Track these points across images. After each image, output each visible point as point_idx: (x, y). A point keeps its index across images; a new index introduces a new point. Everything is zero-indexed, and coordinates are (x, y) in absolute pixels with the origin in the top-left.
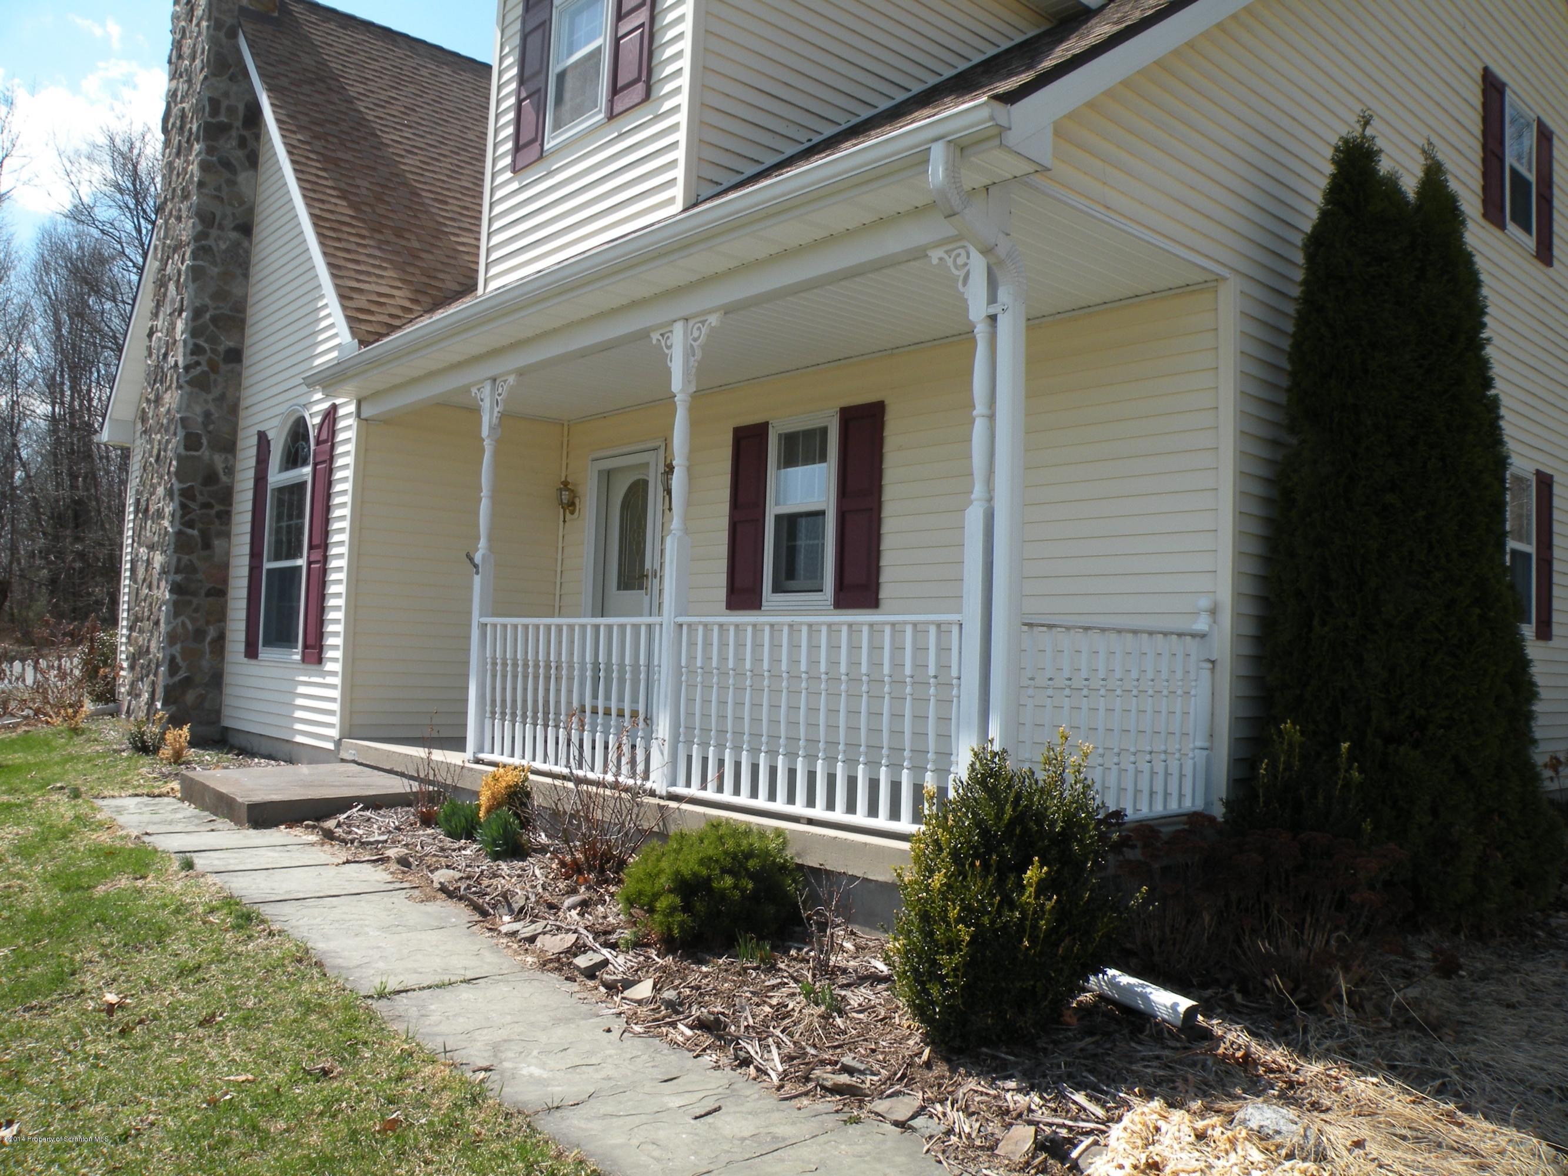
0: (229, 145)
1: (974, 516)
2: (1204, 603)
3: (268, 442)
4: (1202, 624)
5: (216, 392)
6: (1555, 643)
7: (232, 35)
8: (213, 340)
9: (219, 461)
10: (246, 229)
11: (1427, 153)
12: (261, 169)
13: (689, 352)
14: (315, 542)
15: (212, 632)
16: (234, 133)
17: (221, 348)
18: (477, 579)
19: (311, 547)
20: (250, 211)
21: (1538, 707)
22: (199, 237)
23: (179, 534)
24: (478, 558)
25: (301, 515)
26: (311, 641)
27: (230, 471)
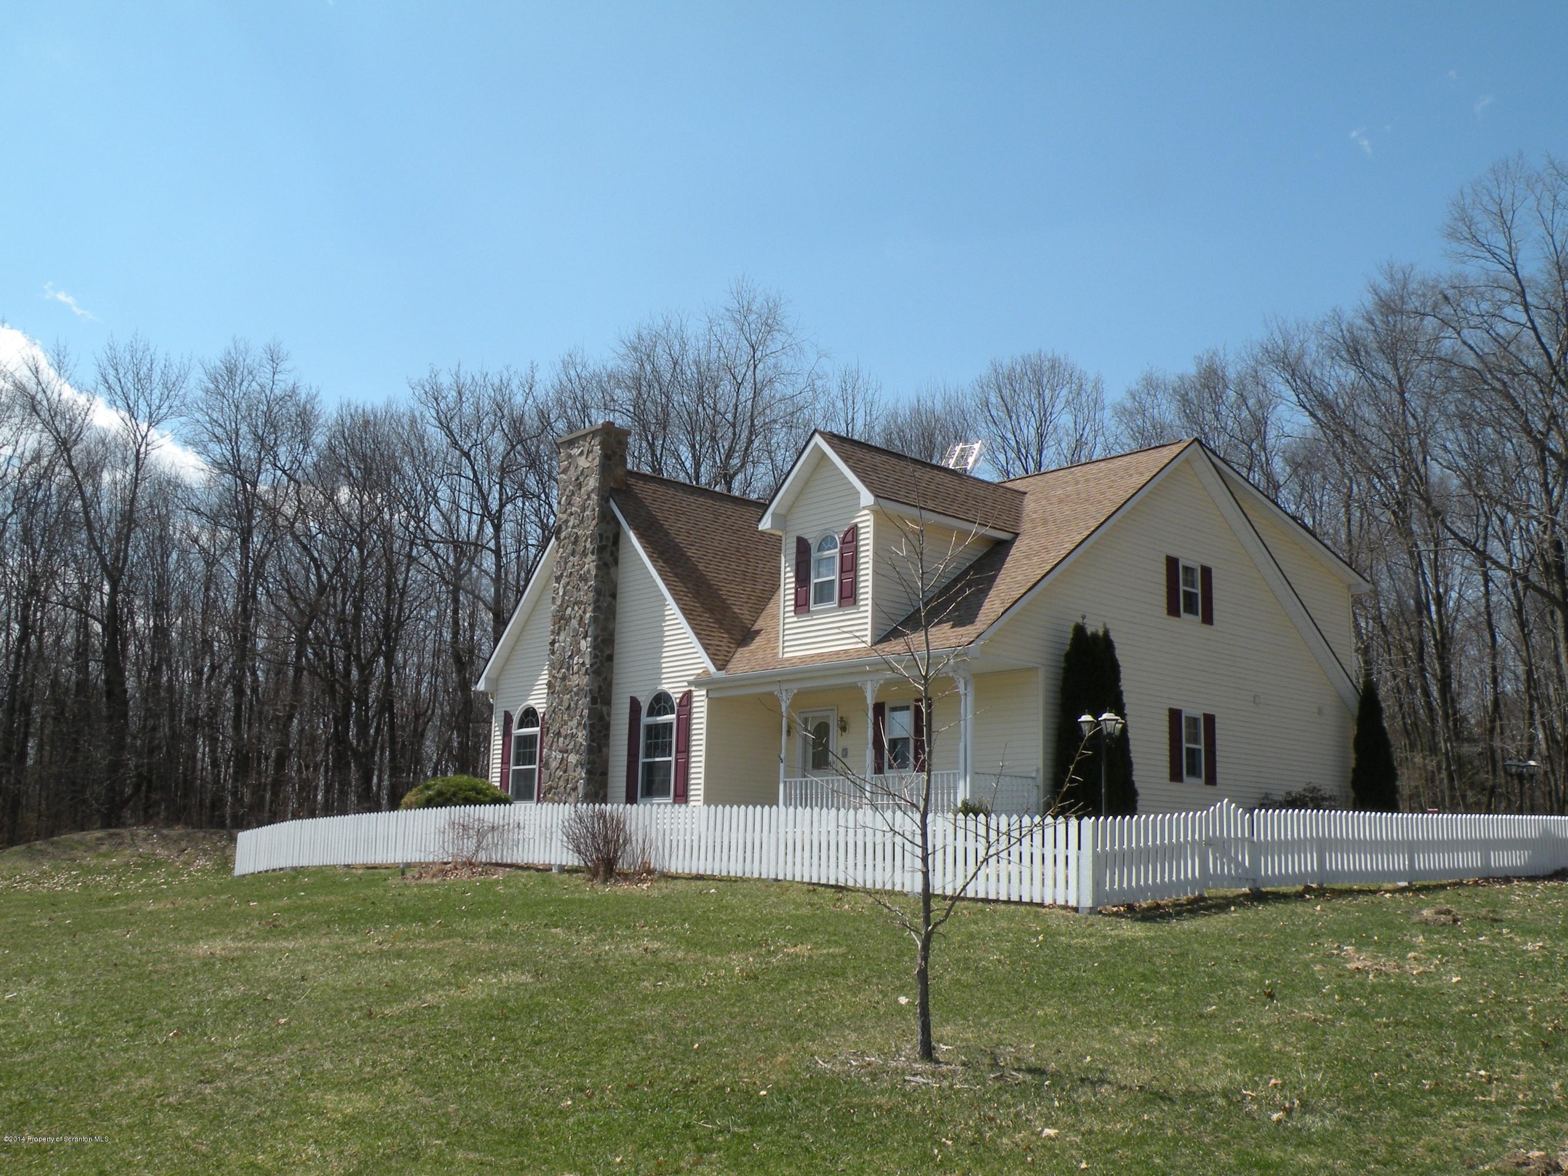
0: (607, 555)
1: (962, 745)
2: (1035, 768)
3: (639, 703)
4: (1034, 775)
5: (603, 676)
6: (1218, 787)
7: (607, 501)
8: (602, 651)
9: (604, 709)
10: (614, 596)
11: (1104, 624)
12: (620, 566)
13: (873, 691)
14: (681, 749)
15: (602, 793)
16: (608, 549)
17: (605, 655)
18: (782, 765)
19: (677, 752)
20: (615, 587)
21: (1139, 798)
22: (596, 601)
23: (589, 745)
24: (782, 756)
25: (671, 736)
26: (680, 792)
27: (609, 714)
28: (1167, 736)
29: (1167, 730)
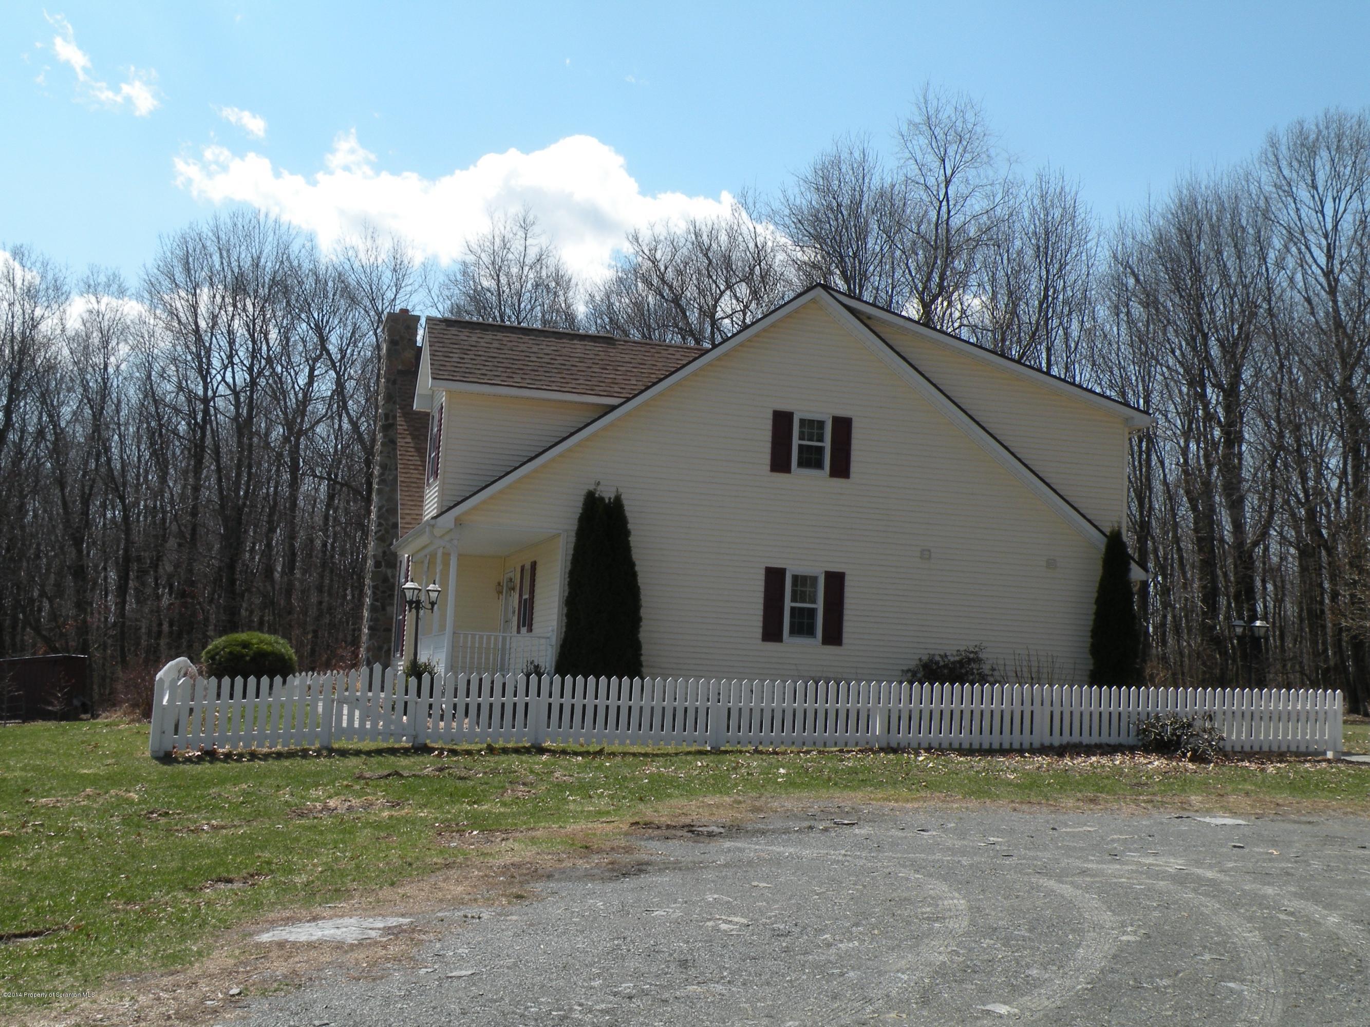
5: (388, 542)
8: (386, 520)
9: (389, 571)
23: (372, 605)
27: (394, 576)
28: (762, 595)
29: (762, 589)
